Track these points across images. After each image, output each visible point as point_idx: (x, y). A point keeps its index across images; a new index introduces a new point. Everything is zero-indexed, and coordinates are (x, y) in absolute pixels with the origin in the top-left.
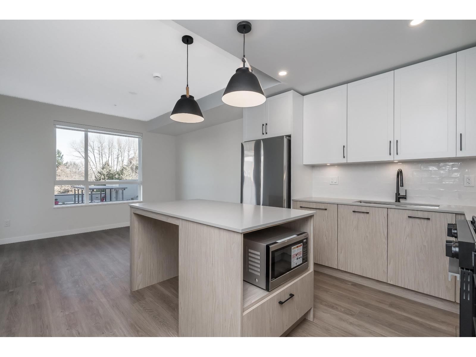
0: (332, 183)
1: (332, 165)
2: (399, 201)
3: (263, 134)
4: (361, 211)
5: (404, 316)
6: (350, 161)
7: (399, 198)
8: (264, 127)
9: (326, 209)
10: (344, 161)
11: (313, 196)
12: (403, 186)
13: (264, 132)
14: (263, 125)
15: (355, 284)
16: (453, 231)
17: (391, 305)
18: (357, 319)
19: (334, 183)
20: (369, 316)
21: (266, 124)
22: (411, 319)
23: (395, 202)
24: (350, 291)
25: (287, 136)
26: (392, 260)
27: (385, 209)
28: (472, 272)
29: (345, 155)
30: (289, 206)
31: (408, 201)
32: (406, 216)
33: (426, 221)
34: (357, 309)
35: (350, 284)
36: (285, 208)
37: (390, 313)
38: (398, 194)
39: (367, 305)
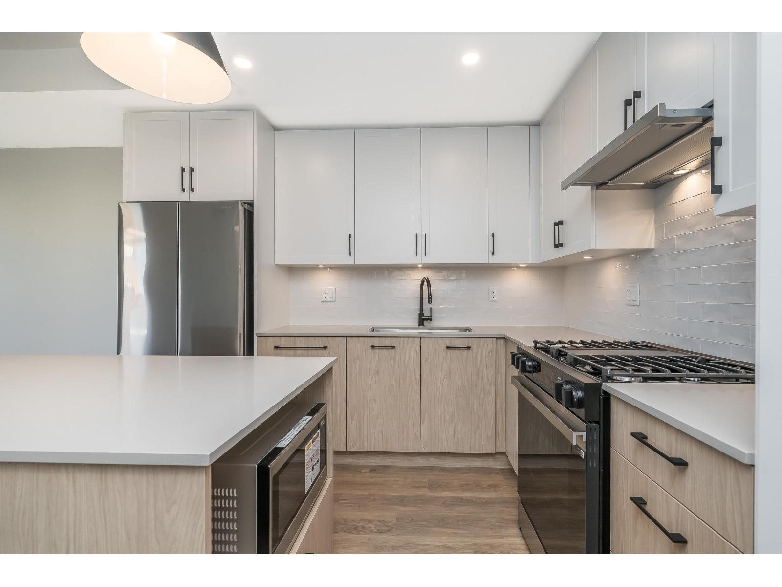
0: (325, 300)
1: (327, 267)
2: (423, 325)
3: (183, 190)
4: (383, 346)
5: (450, 497)
6: (359, 261)
7: (423, 319)
8: (187, 175)
9: (325, 348)
10: (350, 261)
11: (291, 324)
12: (431, 303)
13: (187, 186)
14: (183, 170)
15: (374, 469)
16: (527, 364)
17: (432, 486)
18: (398, 534)
19: (329, 300)
20: (412, 521)
21: (192, 170)
22: (459, 498)
23: (419, 326)
24: (371, 484)
25: (244, 202)
26: (427, 415)
27: (417, 338)
28: (597, 425)
29: (352, 252)
30: (249, 351)
31: (435, 323)
32: (443, 347)
33: (466, 351)
34: (391, 514)
35: (367, 470)
36: (240, 355)
37: (435, 499)
38: (421, 314)
39: (402, 501)
